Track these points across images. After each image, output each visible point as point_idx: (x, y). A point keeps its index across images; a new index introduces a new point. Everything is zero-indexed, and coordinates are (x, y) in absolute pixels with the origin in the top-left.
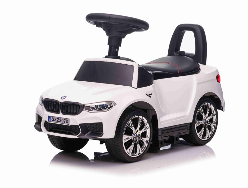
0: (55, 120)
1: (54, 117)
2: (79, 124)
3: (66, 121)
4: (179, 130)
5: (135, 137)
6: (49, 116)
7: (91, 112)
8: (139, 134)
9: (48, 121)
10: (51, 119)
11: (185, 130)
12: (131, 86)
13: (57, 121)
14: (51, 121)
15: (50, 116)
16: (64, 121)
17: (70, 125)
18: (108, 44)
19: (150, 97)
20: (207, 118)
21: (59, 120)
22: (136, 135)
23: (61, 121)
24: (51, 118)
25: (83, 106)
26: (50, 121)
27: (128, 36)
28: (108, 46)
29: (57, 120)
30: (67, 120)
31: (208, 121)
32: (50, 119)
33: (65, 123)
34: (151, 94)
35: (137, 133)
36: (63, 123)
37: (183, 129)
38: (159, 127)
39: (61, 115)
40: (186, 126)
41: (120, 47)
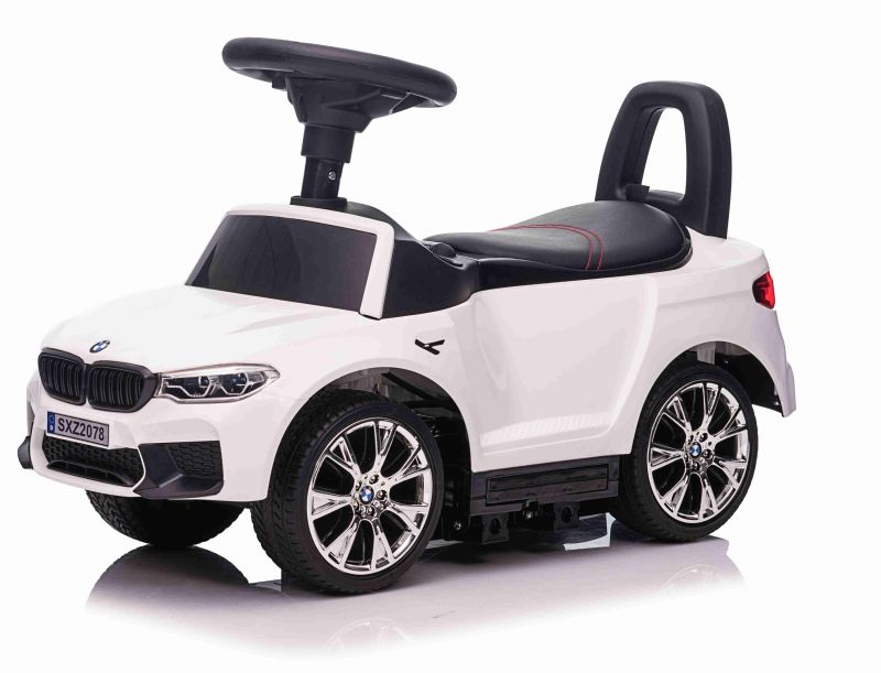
0: (69, 427)
1: (65, 418)
2: (141, 446)
3: (98, 433)
4: (569, 480)
5: (365, 499)
6: (49, 413)
7: (184, 403)
8: (383, 488)
9: (49, 431)
10: (57, 424)
11: (599, 482)
12: (358, 310)
13: (74, 433)
14: (57, 430)
15: (54, 414)
16: (94, 430)
17: (109, 448)
18: (302, 154)
19: (436, 352)
20: (707, 441)
21: (79, 430)
22: (368, 492)
23: (85, 433)
24: (57, 418)
25: (156, 378)
26: (53, 432)
27: (378, 125)
28: (304, 159)
29: (73, 426)
30: (102, 430)
31: (709, 451)
32: (54, 425)
33: (98, 440)
34: (441, 342)
35: (373, 486)
36: (92, 439)
37: (584, 478)
38: (475, 468)
39: (86, 412)
40: (607, 465)
41: (346, 165)
